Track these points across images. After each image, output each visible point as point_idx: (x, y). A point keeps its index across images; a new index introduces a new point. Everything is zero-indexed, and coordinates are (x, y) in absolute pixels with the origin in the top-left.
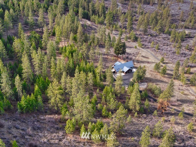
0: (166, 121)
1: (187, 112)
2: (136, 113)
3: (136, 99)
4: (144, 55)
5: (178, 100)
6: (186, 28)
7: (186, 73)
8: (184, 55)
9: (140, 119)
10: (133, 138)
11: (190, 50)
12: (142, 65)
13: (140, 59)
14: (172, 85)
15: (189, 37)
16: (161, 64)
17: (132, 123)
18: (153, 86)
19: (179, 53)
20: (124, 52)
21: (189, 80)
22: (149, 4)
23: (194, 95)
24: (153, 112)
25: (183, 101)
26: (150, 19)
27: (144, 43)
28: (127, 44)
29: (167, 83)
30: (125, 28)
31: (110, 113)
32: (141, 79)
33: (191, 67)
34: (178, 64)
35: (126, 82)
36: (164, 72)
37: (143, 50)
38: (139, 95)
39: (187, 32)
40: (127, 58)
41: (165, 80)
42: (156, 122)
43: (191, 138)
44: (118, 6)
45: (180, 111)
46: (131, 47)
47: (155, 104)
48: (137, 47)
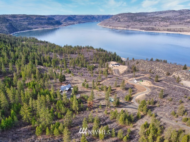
0: (94, 112)
1: (103, 105)
2: (77, 112)
3: (76, 104)
4: (76, 80)
5: (97, 100)
6: (94, 63)
7: (98, 85)
8: (95, 76)
9: (80, 115)
10: (78, 127)
11: (98, 73)
12: (76, 85)
13: (74, 82)
14: (93, 93)
15: (96, 67)
16: (85, 83)
17: (76, 118)
18: (83, 95)
19: (93, 76)
20: (65, 80)
21: (100, 88)
22: (73, 54)
23: (104, 96)
24: (86, 109)
25: (100, 100)
26: (75, 61)
27: (74, 73)
28: (66, 75)
29: (90, 92)
30: (63, 67)
31: (63, 115)
32: (77, 93)
33: (100, 81)
34: (94, 81)
35: (69, 96)
36: (88, 87)
37: (75, 77)
38: (77, 102)
39: (94, 65)
40: (67, 83)
41: (89, 90)
42: (89, 114)
43: (107, 118)
44: (57, 56)
45: (99, 105)
46: (68, 77)
47: (86, 104)
48: (72, 76)
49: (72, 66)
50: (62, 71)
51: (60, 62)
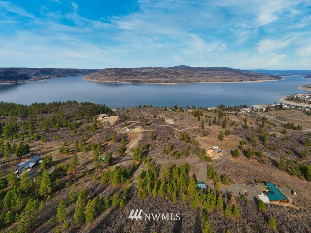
0: (77, 185)
1: (91, 169)
2: (49, 196)
3: (47, 183)
4: (48, 147)
5: (83, 165)
6: (77, 120)
7: (84, 145)
8: (80, 135)
9: (54, 199)
11: (83, 131)
12: (48, 155)
13: (45, 150)
14: (76, 157)
15: (81, 124)
16: (65, 147)
17: (47, 207)
18: (59, 166)
19: (76, 135)
20: (28, 152)
21: (87, 149)
23: (92, 156)
24: (65, 185)
25: (86, 164)
27: (46, 139)
28: (30, 145)
29: (71, 158)
30: (27, 133)
32: (48, 165)
33: (86, 140)
34: (77, 142)
35: (34, 175)
36: (68, 151)
37: (47, 143)
38: (49, 179)
39: (78, 122)
40: (32, 155)
41: (70, 156)
42: (69, 191)
43: (98, 185)
45: (85, 172)
46: (35, 146)
47: (65, 178)
48: (41, 143)
49: (43, 129)
50: (23, 140)
51: (22, 127)
